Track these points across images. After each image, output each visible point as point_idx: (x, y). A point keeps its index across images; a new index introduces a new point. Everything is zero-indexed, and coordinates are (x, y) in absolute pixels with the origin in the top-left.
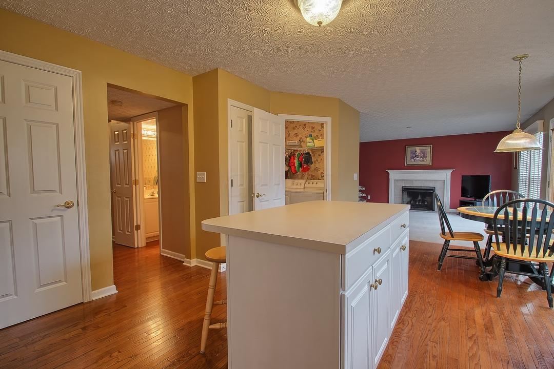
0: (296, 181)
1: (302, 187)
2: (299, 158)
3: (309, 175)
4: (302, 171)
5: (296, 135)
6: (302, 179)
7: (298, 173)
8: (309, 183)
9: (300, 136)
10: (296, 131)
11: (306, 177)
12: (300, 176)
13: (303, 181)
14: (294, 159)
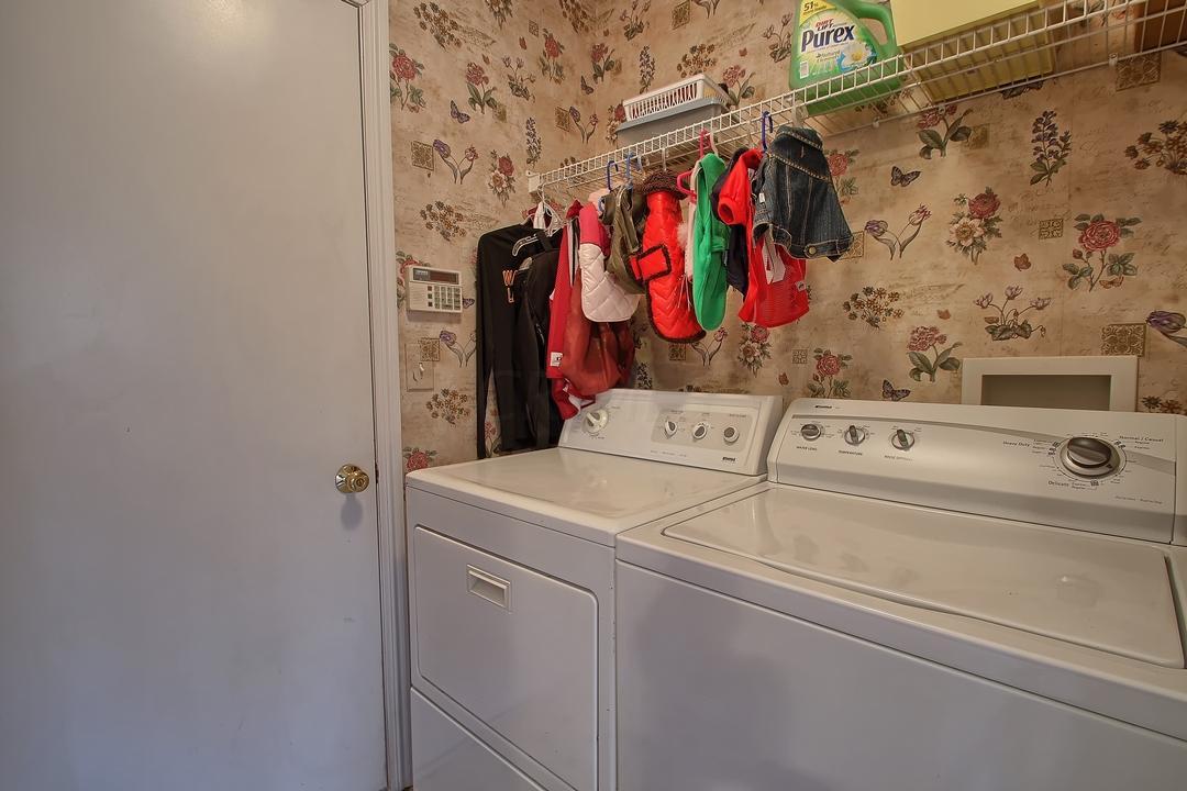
0: (694, 405)
1: (749, 458)
2: (715, 197)
3: (799, 358)
4: (747, 315)
5: (698, 59)
6: (735, 384)
7: (710, 341)
8: (810, 431)
9: (727, 59)
10: (695, 33)
11: (769, 371)
12: (721, 367)
13: (750, 410)
14: (676, 216)
